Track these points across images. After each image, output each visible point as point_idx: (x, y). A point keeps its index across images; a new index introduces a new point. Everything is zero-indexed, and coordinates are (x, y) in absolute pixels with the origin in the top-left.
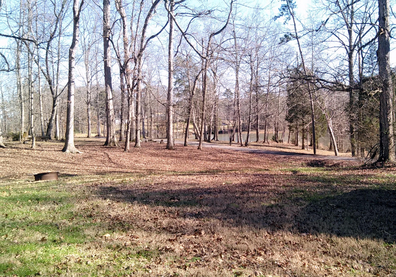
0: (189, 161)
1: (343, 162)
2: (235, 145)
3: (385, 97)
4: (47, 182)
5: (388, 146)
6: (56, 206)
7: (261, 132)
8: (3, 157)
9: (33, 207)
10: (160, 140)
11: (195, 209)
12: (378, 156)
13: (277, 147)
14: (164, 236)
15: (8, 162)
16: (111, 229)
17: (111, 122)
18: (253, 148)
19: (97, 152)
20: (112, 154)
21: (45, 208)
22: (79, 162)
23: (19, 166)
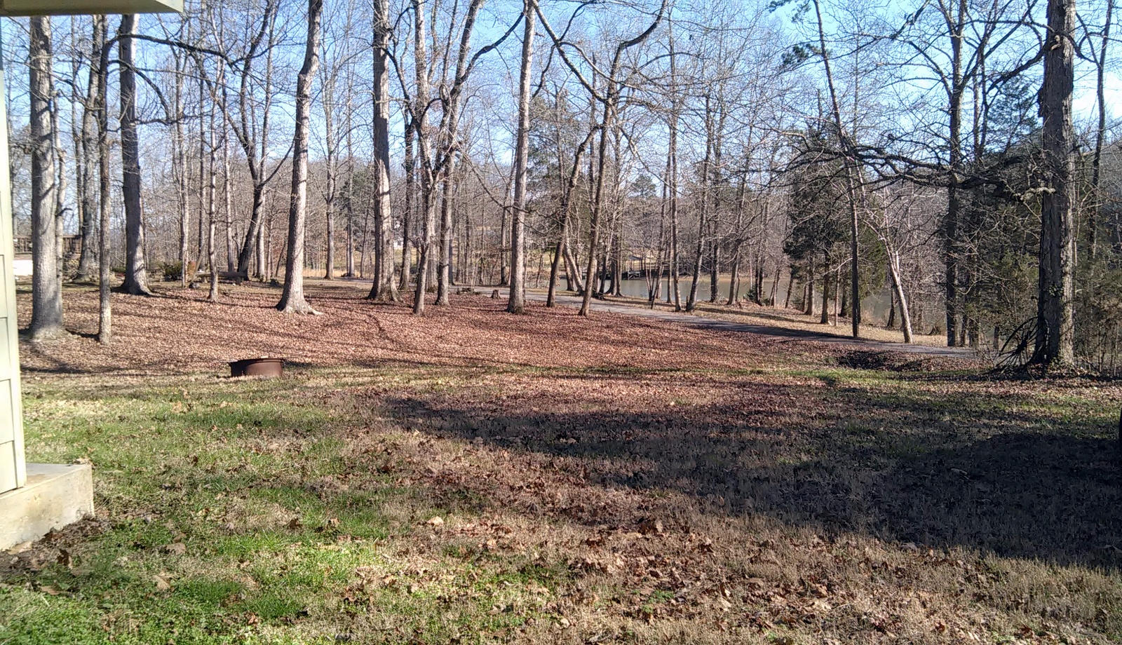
0: (561, 342)
1: (929, 360)
2: (661, 307)
3: (1056, 205)
4: (261, 380)
5: (1059, 326)
6: (303, 442)
7: (723, 279)
8: (148, 316)
9: (252, 442)
10: (491, 290)
11: (624, 466)
12: (1031, 349)
13: (762, 316)
14: (570, 531)
15: (158, 330)
16: (442, 505)
17: (385, 246)
18: (706, 318)
19: (353, 313)
20: (388, 319)
21: (279, 446)
22: (315, 336)
23: (184, 339)
